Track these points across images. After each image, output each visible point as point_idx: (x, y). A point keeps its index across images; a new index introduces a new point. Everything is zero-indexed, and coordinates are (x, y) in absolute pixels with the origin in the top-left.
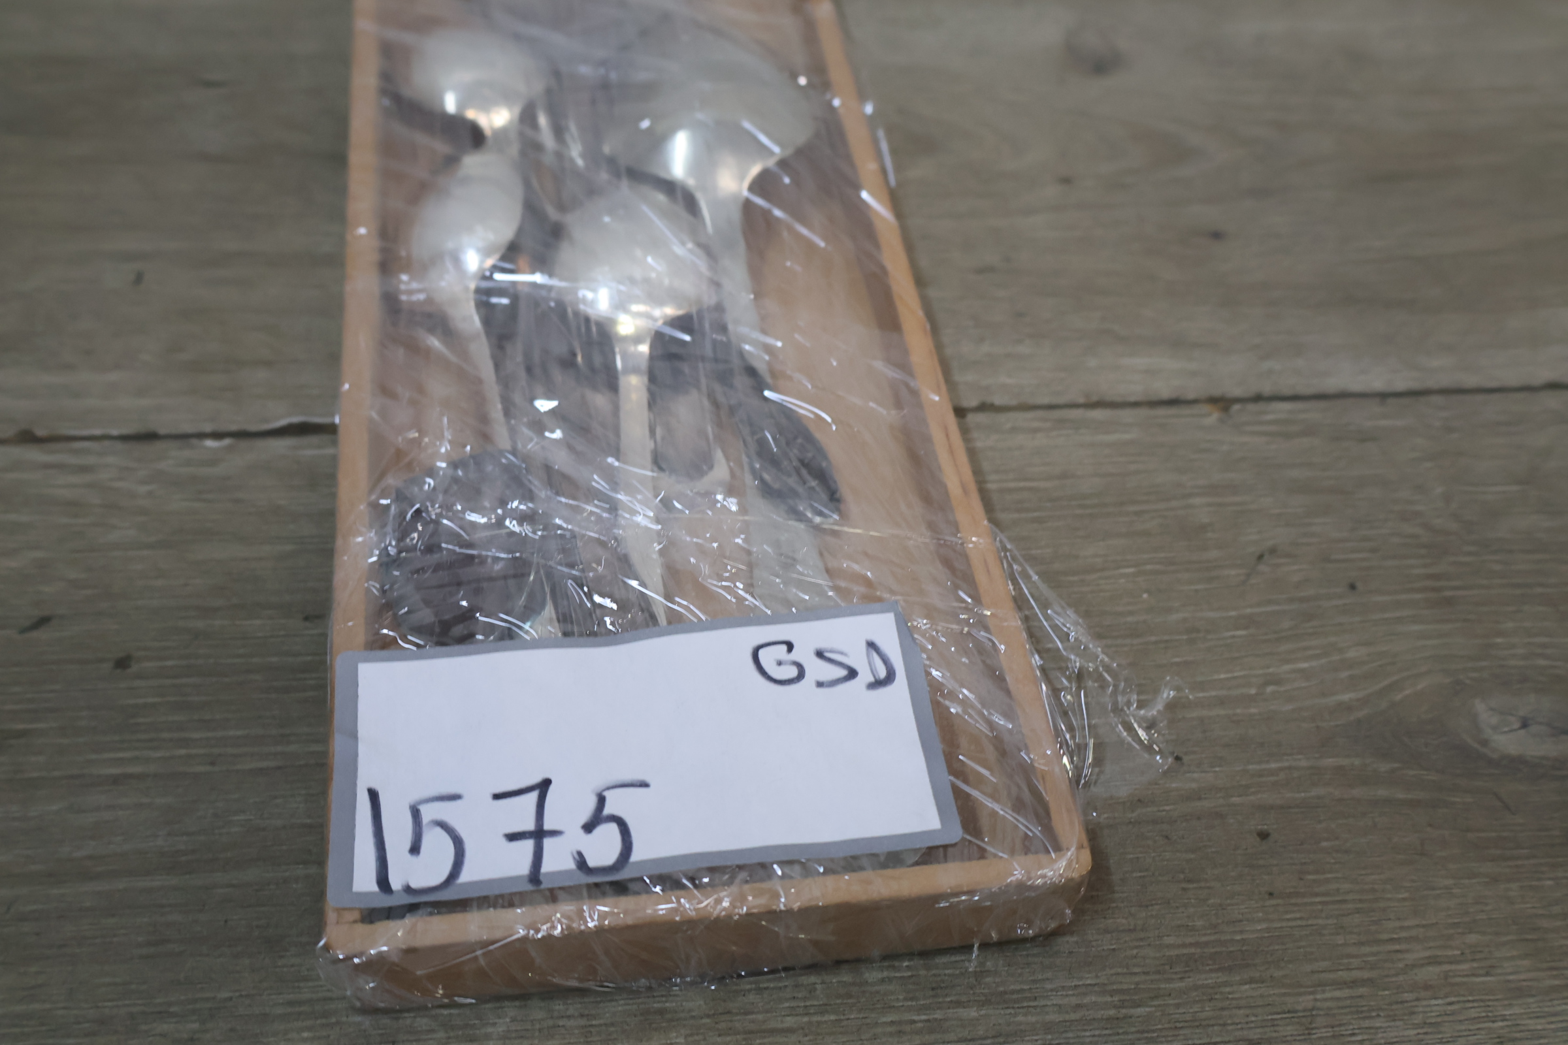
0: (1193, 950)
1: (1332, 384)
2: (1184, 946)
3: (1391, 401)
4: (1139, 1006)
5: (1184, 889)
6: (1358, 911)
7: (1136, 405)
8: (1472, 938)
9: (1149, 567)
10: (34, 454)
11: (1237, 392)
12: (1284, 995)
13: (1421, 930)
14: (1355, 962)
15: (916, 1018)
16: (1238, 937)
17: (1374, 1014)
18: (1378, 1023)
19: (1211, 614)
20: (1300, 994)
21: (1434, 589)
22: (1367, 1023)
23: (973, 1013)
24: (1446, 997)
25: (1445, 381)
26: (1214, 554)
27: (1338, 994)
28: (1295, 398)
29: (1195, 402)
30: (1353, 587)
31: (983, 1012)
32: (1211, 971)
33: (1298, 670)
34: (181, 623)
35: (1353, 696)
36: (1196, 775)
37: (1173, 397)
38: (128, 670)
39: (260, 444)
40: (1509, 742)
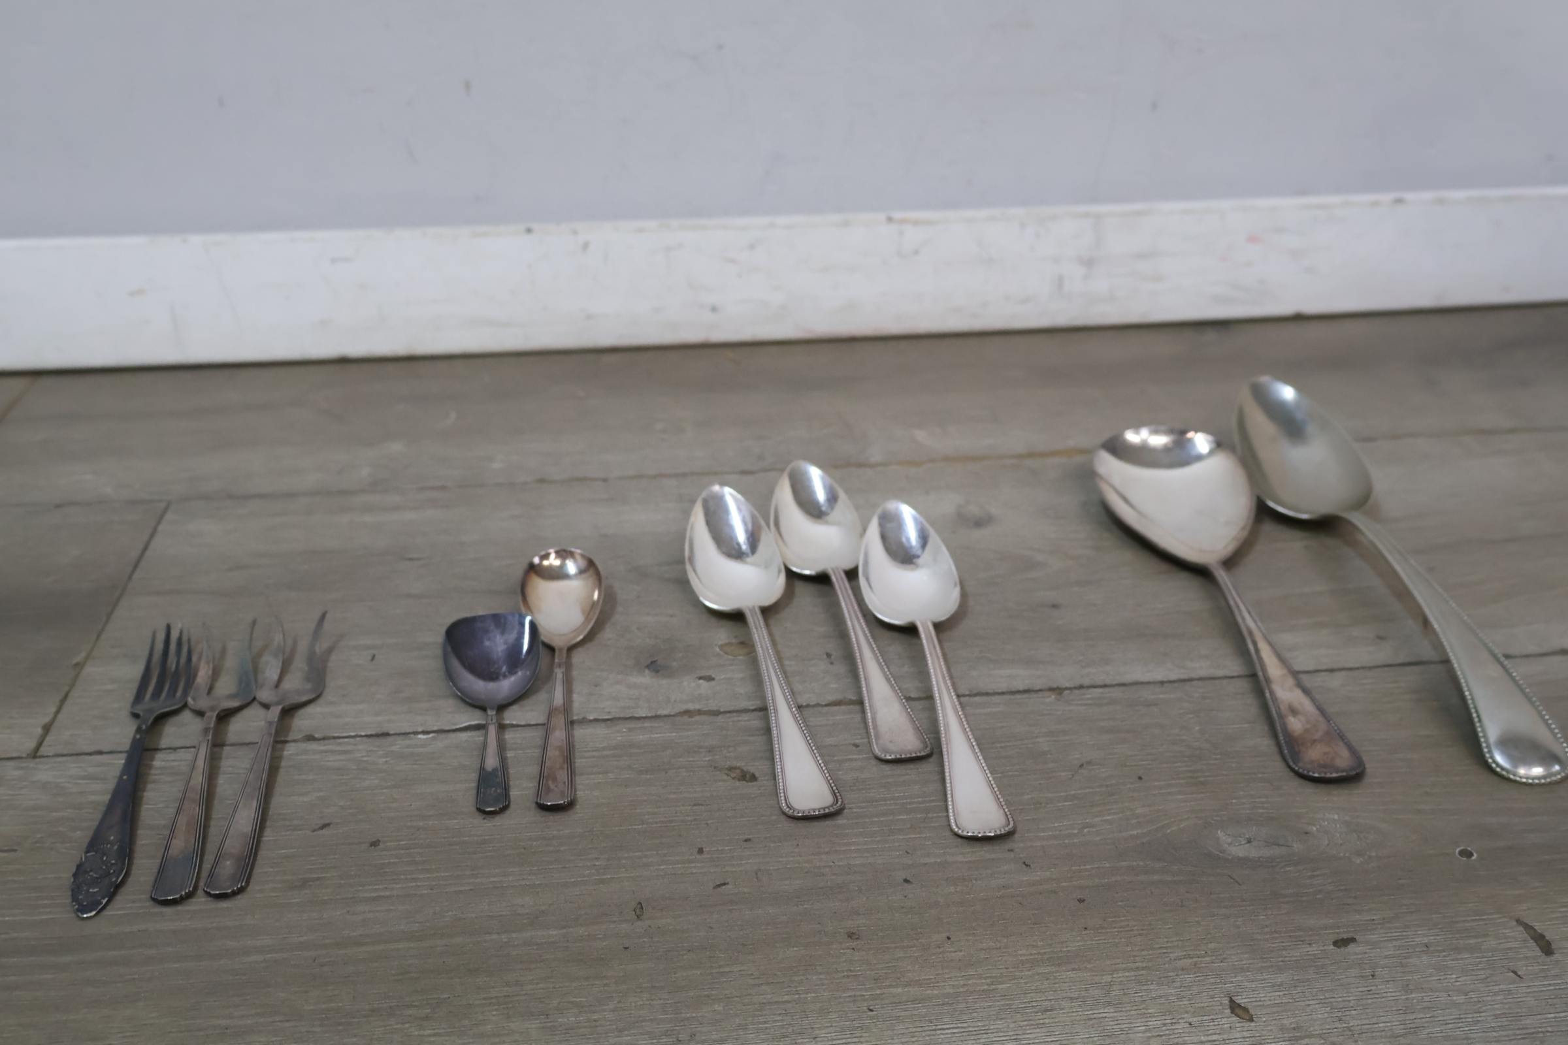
0: (1037, 956)
1: (1128, 678)
2: (1031, 954)
3: (1166, 685)
4: (1002, 984)
5: (1031, 928)
6: (1140, 935)
7: (1003, 693)
8: (1212, 946)
9: (1010, 773)
10: (313, 746)
11: (1068, 685)
12: (1093, 975)
13: (1180, 942)
15: (865, 994)
16: (1065, 949)
17: (1149, 983)
18: (1152, 987)
19: (1050, 795)
21: (1193, 778)
22: (1145, 987)
23: (900, 990)
25: (1203, 673)
26: (1052, 765)
28: (1105, 686)
29: (1041, 690)
30: (1140, 778)
31: (906, 990)
32: (1048, 965)
33: (1105, 820)
34: (409, 824)
35: (1139, 831)
36: (1039, 873)
37: (1026, 688)
38: (379, 847)
39: (452, 735)
40: (1239, 850)
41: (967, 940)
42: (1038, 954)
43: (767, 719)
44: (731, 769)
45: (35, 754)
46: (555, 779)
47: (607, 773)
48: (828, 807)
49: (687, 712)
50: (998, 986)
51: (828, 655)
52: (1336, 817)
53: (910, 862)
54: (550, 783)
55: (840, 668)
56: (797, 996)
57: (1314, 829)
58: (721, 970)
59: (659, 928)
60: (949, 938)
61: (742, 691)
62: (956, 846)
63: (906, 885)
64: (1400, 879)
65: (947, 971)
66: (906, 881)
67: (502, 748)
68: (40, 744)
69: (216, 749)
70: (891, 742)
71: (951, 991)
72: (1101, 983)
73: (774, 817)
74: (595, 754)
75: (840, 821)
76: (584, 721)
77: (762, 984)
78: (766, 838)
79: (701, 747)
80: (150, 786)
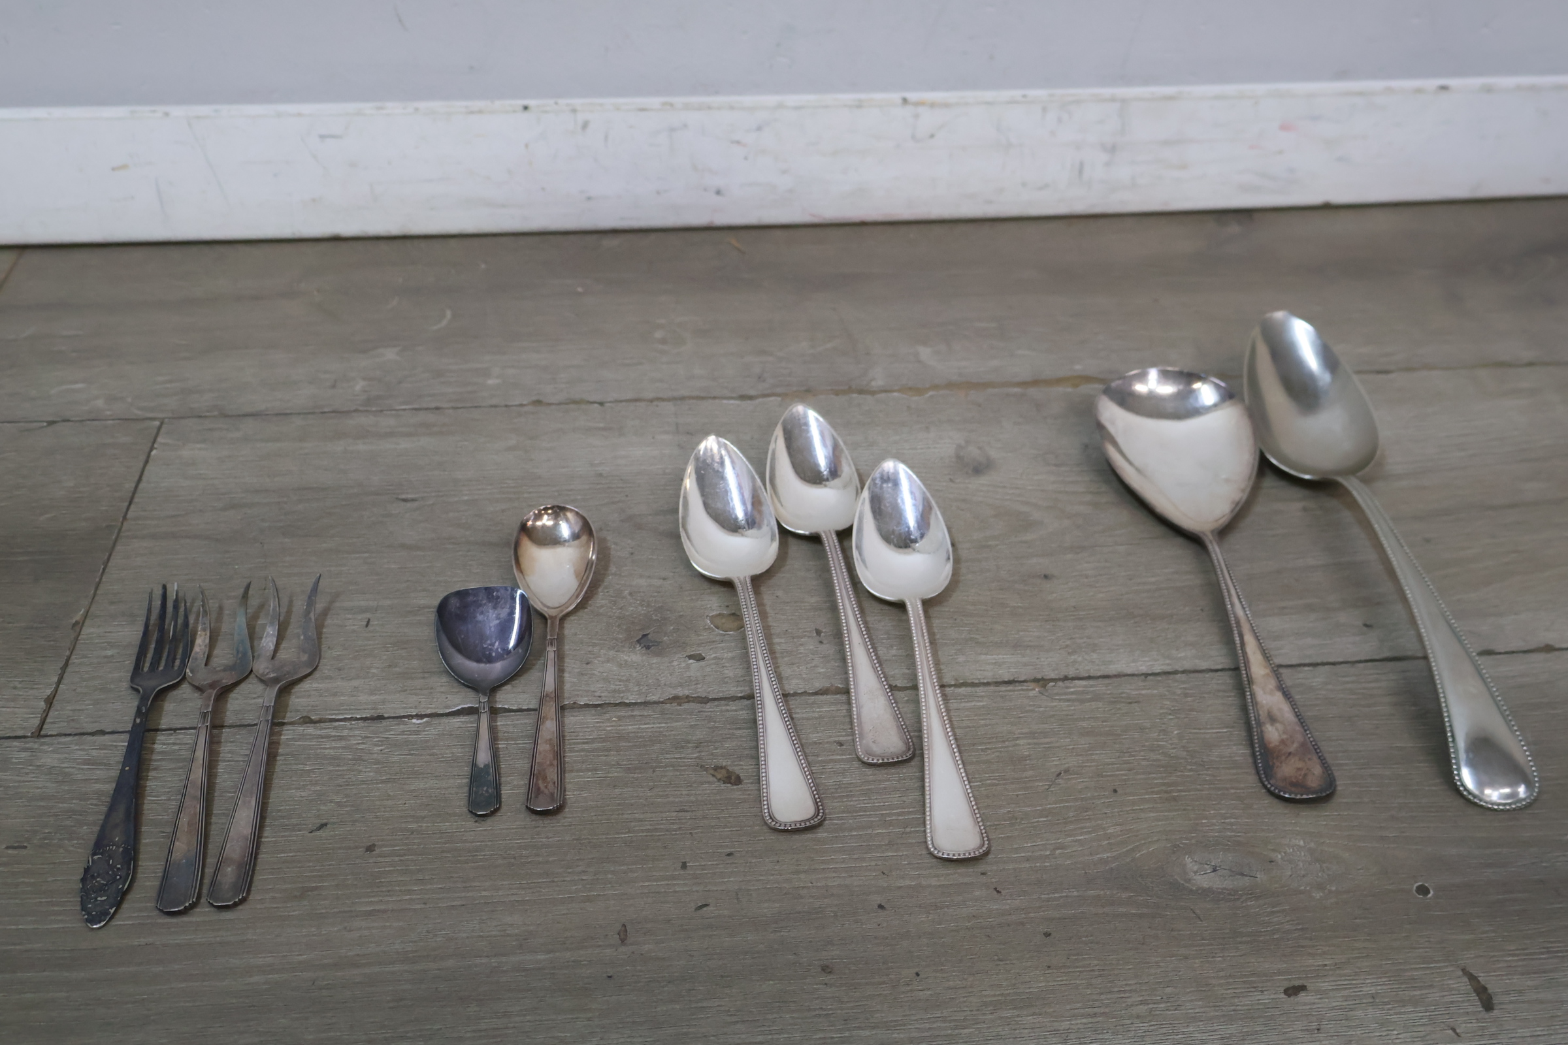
0: (1000, 998)
1: (1113, 669)
2: (995, 995)
5: (997, 965)
6: (1100, 976)
7: (988, 684)
8: (1169, 990)
9: (988, 782)
10: (311, 730)
11: (1053, 676)
12: (1053, 1021)
13: (1139, 986)
14: (1097, 1004)
16: (1027, 991)
19: (1026, 809)
20: (1063, 1021)
21: (1166, 792)
24: (1149, 1022)
26: (1031, 773)
27: (1084, 1021)
28: (1090, 678)
29: (1026, 681)
30: (1115, 791)
32: (1010, 1009)
33: (1076, 841)
34: (403, 826)
35: (1109, 855)
36: (1009, 901)
37: (1012, 679)
38: (374, 853)
39: (445, 720)
40: (1204, 880)
41: (935, 977)
42: (1002, 995)
43: (753, 708)
44: (716, 768)
45: (38, 734)
46: (545, 779)
47: (596, 770)
48: (809, 820)
49: (675, 699)
50: (962, 1031)
51: (818, 632)
52: (1302, 843)
53: (885, 885)
54: (540, 782)
55: (829, 649)
56: (770, 1037)
57: (1279, 856)
58: (700, 1005)
59: (642, 954)
60: (918, 974)
61: (731, 674)
62: (931, 867)
63: (880, 911)
64: (1356, 919)
65: (914, 1012)
66: (881, 907)
67: (494, 737)
68: (43, 722)
69: (215, 731)
70: (874, 742)
71: (916, 1035)
72: (1058, 1030)
73: (757, 828)
74: (586, 746)
75: (821, 834)
76: (574, 706)
77: (737, 1022)
78: (747, 852)
79: (688, 742)
80: (152, 774)
